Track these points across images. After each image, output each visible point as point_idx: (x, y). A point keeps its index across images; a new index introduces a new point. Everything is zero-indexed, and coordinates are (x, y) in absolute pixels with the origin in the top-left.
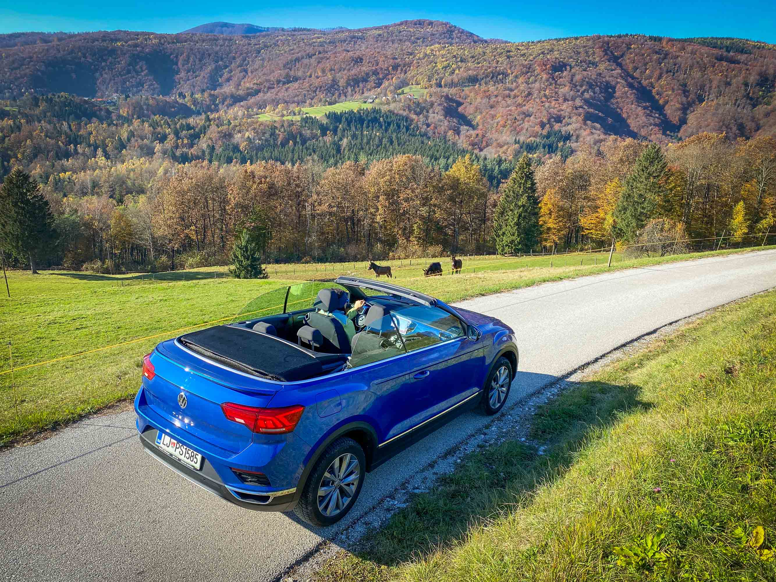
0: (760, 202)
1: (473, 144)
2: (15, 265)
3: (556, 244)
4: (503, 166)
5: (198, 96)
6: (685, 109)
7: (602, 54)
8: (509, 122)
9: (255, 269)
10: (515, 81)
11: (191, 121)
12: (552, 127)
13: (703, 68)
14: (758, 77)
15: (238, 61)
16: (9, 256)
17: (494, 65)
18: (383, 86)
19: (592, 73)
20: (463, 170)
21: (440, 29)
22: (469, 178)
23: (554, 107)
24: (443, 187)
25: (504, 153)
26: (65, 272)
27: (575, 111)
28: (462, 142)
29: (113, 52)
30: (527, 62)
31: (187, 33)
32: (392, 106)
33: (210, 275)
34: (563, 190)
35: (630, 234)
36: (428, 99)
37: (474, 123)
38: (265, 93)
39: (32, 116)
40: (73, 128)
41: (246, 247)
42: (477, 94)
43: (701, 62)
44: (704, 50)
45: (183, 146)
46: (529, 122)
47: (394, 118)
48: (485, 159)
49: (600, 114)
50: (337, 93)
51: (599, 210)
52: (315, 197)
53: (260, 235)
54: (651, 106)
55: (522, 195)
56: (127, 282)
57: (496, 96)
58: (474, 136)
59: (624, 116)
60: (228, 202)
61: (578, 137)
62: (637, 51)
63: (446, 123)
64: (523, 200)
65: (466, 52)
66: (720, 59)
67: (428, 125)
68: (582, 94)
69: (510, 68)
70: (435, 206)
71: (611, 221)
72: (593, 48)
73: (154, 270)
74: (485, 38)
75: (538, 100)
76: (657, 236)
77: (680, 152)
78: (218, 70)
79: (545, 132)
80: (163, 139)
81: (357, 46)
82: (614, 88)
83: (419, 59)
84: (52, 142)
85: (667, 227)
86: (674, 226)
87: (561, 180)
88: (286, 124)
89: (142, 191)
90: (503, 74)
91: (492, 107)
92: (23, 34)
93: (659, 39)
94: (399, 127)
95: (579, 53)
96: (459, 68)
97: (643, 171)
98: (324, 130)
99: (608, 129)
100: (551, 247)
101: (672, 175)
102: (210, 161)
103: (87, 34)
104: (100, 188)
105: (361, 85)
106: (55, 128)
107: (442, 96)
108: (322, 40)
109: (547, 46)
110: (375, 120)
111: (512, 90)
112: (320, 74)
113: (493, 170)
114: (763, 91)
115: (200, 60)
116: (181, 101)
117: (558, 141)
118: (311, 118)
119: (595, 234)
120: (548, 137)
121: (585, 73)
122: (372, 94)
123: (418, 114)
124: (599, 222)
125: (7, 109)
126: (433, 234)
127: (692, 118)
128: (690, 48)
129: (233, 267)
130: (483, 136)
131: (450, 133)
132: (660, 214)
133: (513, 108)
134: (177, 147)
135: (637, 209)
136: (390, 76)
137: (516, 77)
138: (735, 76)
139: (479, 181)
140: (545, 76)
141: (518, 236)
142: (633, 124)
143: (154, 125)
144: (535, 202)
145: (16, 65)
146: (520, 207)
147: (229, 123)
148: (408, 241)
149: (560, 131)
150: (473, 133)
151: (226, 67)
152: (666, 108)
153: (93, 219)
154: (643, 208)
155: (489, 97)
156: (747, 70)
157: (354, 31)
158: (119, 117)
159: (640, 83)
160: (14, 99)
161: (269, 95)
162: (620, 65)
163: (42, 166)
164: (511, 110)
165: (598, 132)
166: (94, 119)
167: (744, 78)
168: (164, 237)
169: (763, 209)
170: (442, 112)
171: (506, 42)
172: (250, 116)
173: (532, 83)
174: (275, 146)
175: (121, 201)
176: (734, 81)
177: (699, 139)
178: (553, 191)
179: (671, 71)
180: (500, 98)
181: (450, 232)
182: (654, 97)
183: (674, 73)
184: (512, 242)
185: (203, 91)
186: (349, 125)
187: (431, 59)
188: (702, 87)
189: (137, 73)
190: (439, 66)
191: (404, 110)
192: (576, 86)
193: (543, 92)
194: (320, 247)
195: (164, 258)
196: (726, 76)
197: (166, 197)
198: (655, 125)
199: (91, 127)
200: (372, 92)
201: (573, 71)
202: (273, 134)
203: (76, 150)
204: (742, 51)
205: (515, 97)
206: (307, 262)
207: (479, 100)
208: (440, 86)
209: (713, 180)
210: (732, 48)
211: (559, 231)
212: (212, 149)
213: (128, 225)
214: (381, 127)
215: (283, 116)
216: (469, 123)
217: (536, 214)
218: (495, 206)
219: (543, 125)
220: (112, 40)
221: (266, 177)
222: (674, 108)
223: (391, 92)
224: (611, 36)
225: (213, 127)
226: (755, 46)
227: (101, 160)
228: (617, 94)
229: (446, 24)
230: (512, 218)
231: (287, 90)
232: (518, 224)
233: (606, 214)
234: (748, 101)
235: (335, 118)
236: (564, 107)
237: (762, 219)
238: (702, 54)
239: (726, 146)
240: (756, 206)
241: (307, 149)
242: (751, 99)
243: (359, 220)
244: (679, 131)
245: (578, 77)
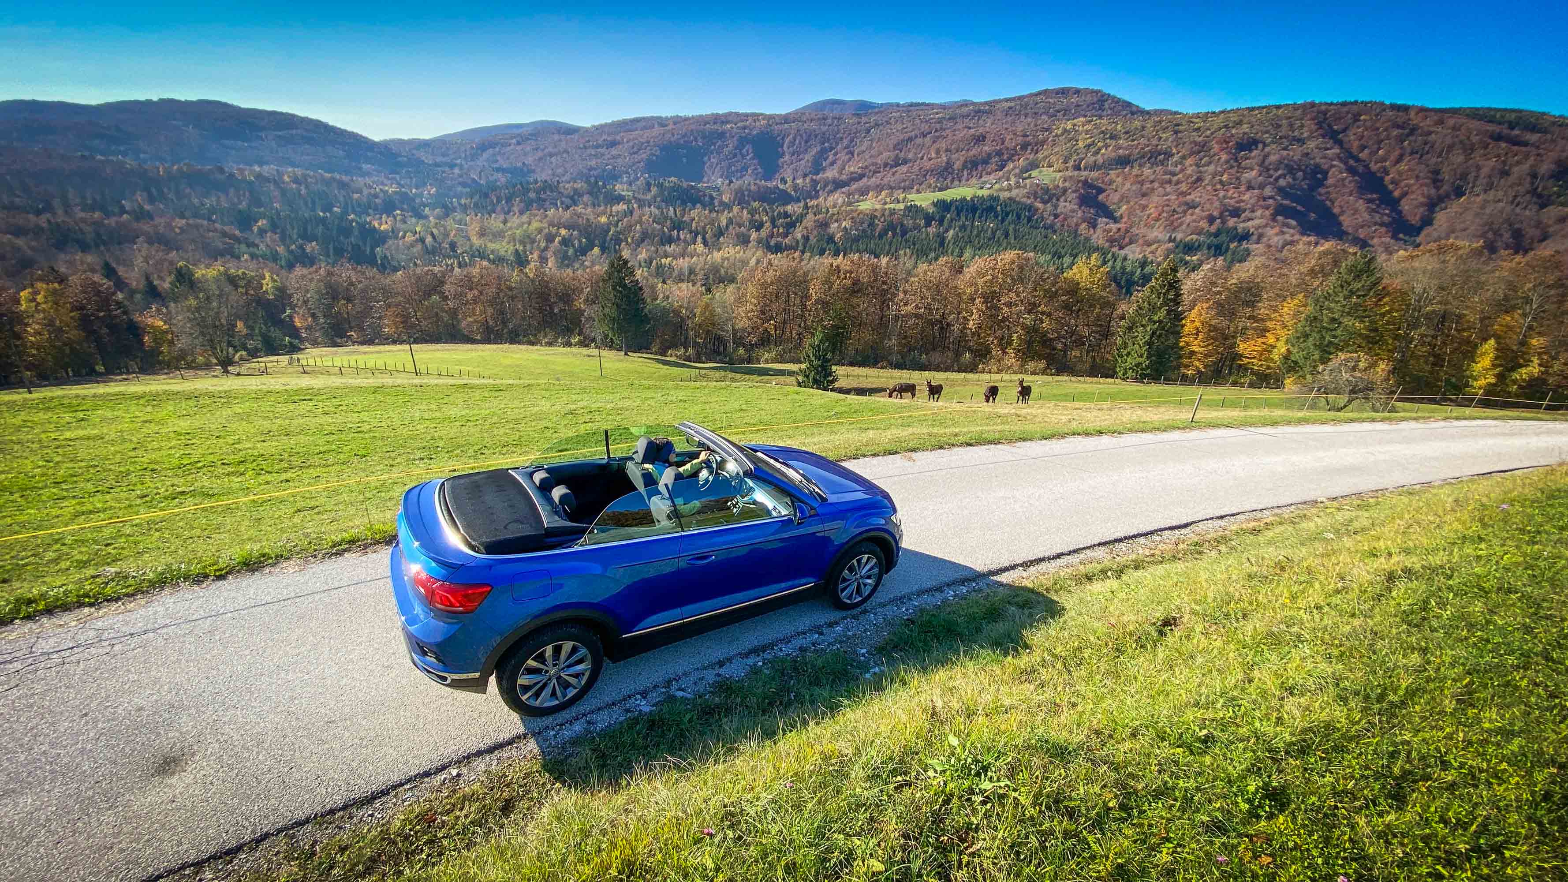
0: (1523, 343)
1: (1112, 241)
2: (611, 346)
3: (1199, 372)
4: (1148, 270)
5: (799, 181)
6: (1433, 205)
7: (1314, 127)
8: (1165, 215)
9: (826, 370)
10: (1181, 163)
11: (789, 208)
12: (1224, 222)
13: (1469, 150)
14: (1553, 166)
15: (846, 142)
16: (606, 336)
17: (1155, 142)
18: (1006, 169)
19: (1295, 153)
20: (1086, 272)
21: (1089, 98)
22: (1093, 283)
23: (1232, 197)
24: (1057, 291)
25: (1152, 252)
26: (652, 356)
27: (1261, 203)
28: (1098, 238)
29: (722, 135)
30: (1201, 139)
31: (796, 113)
32: (1014, 193)
33: (782, 373)
34: (1219, 304)
35: (1308, 369)
36: (1061, 185)
37: (1117, 215)
38: (869, 178)
39: (644, 201)
40: (678, 213)
41: (819, 346)
42: (1125, 179)
43: (1466, 141)
44: (1475, 124)
45: (779, 235)
46: (1192, 215)
47: (1014, 206)
48: (1125, 259)
49: (1299, 208)
50: (950, 177)
51: (1267, 334)
52: (901, 296)
53: (838, 334)
54: (1379, 199)
55: (1160, 308)
56: (703, 372)
57: (1152, 182)
58: (1114, 230)
59: (1336, 210)
60: (807, 297)
61: (1261, 236)
62: (1369, 124)
63: (1080, 214)
64: (1161, 314)
65: (1119, 127)
66: (1498, 138)
67: (1056, 216)
68: (1277, 179)
69: (1177, 146)
70: (1043, 313)
71: (1283, 350)
72: (1302, 119)
73: (731, 363)
74: (1147, 109)
75: (1209, 188)
76: (1346, 376)
77: (1407, 265)
78: (823, 153)
79: (1213, 229)
80: (759, 227)
81: (981, 122)
82: (1325, 173)
83: (1057, 135)
84: (659, 227)
85: (1362, 365)
86: (1373, 365)
87: (1219, 293)
88: (887, 213)
89: (732, 280)
90: (1165, 153)
91: (1144, 195)
92: (644, 118)
93: (1405, 109)
94: (1019, 217)
95: (1279, 126)
96: (1107, 146)
97: (1342, 287)
98: (929, 219)
99: (1306, 228)
100: (1193, 375)
101: (1388, 294)
102: (803, 252)
103: (701, 116)
104: (696, 275)
105: (980, 168)
106: (662, 212)
107: (1079, 181)
108: (940, 115)
109: (1234, 118)
110: (991, 209)
111: (1174, 174)
112: (933, 155)
113: (1133, 273)
114: (1560, 186)
115: (806, 142)
116: (781, 187)
117: (1231, 241)
118: (916, 206)
119: (1256, 365)
120: (1217, 235)
121: (1285, 153)
122: (992, 178)
123: (1045, 202)
124: (1265, 350)
125: (623, 193)
126: (1037, 346)
127: (1441, 218)
128: (1451, 122)
129: (803, 366)
130: (1127, 231)
131: (1084, 226)
132: (1359, 346)
133: (1174, 197)
134: (772, 236)
135: (1324, 338)
136: (1016, 158)
137: (1184, 158)
138: (1518, 163)
139: (1105, 287)
140: (1224, 157)
141: (1148, 358)
142: (1347, 221)
143: (753, 212)
144: (1177, 317)
145: (635, 150)
146: (1155, 322)
147: (828, 211)
148: (1004, 352)
149: (1236, 228)
150: (1114, 227)
151: (831, 149)
152: (1403, 202)
153: (681, 306)
154: (1335, 337)
155: (1142, 183)
156: (1538, 155)
157: (981, 104)
158: (722, 203)
159: (1367, 167)
160: (630, 185)
161: (873, 181)
162: (1340, 143)
163: (647, 250)
164: (1169, 200)
165: (1292, 231)
166: (698, 205)
167: (1531, 166)
168: (744, 330)
169: (1524, 353)
170: (1076, 201)
171: (1176, 113)
172: (850, 204)
173: (1204, 166)
174: (872, 236)
175: (709, 290)
176: (1515, 169)
177: (1440, 248)
178: (1205, 305)
179: (1417, 153)
180: (1156, 185)
181: (1060, 346)
182: (1386, 187)
183: (1422, 156)
184: (1138, 365)
185: (805, 176)
186: (958, 215)
187: (1071, 136)
188: (1464, 176)
189: (743, 157)
190: (1081, 144)
191: (1029, 198)
192: (1268, 170)
193: (1218, 178)
194: (899, 352)
195: (741, 351)
196: (1504, 163)
197: (750, 288)
198: (1382, 224)
199: (694, 213)
200: (992, 177)
201: (1267, 149)
202: (871, 224)
203: (678, 235)
204: (1533, 128)
205: (1178, 182)
206: (882, 368)
207: (1128, 185)
208: (1079, 169)
209: (1454, 307)
210: (1518, 124)
211: (1206, 356)
212: (806, 238)
213: (712, 314)
214: (997, 217)
215: (885, 203)
216: (1110, 215)
217: (1178, 334)
218: (1122, 318)
219: (1211, 220)
220: (723, 122)
221: (851, 272)
222: (1415, 202)
223: (1015, 176)
224: (1332, 104)
225: (810, 216)
226: (1554, 123)
227: (700, 247)
228: (1330, 181)
229: (1097, 92)
230: (1142, 336)
231: (893, 174)
232: (1150, 344)
233: (1278, 340)
234: (1535, 199)
235: (943, 206)
236: (1246, 197)
237: (1521, 366)
238: (1469, 131)
239: (1483, 259)
240: (1515, 348)
241: (907, 241)
242: (1540, 196)
243: (948, 325)
244: (1418, 234)
245: (1273, 158)
